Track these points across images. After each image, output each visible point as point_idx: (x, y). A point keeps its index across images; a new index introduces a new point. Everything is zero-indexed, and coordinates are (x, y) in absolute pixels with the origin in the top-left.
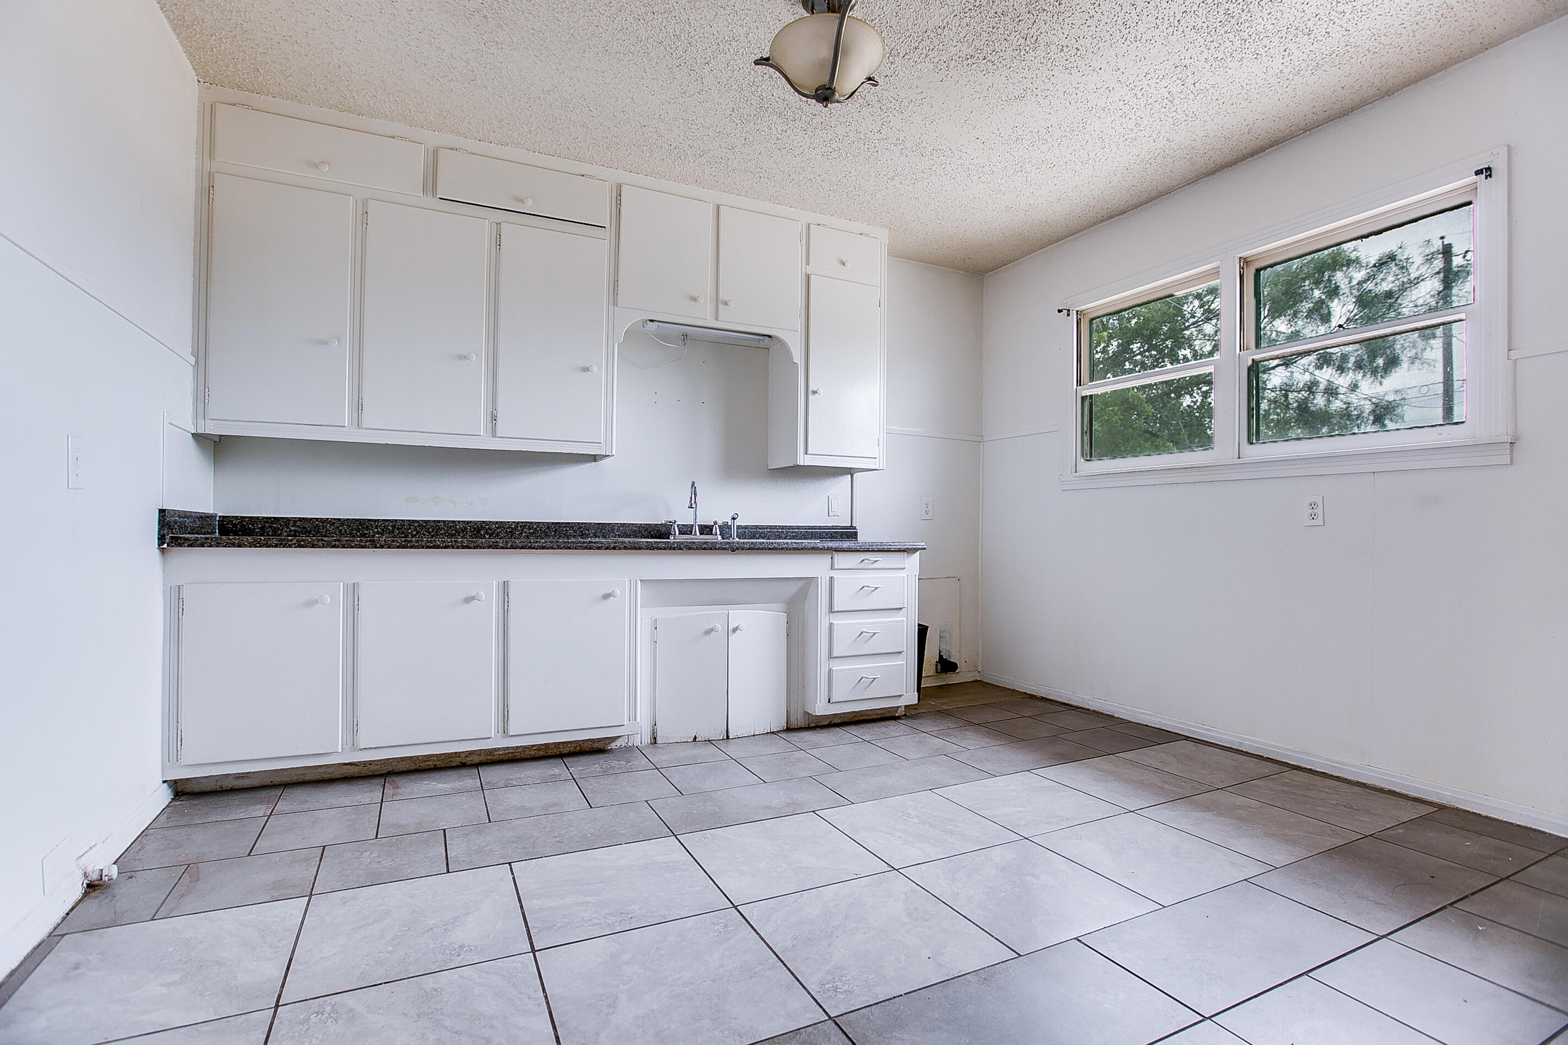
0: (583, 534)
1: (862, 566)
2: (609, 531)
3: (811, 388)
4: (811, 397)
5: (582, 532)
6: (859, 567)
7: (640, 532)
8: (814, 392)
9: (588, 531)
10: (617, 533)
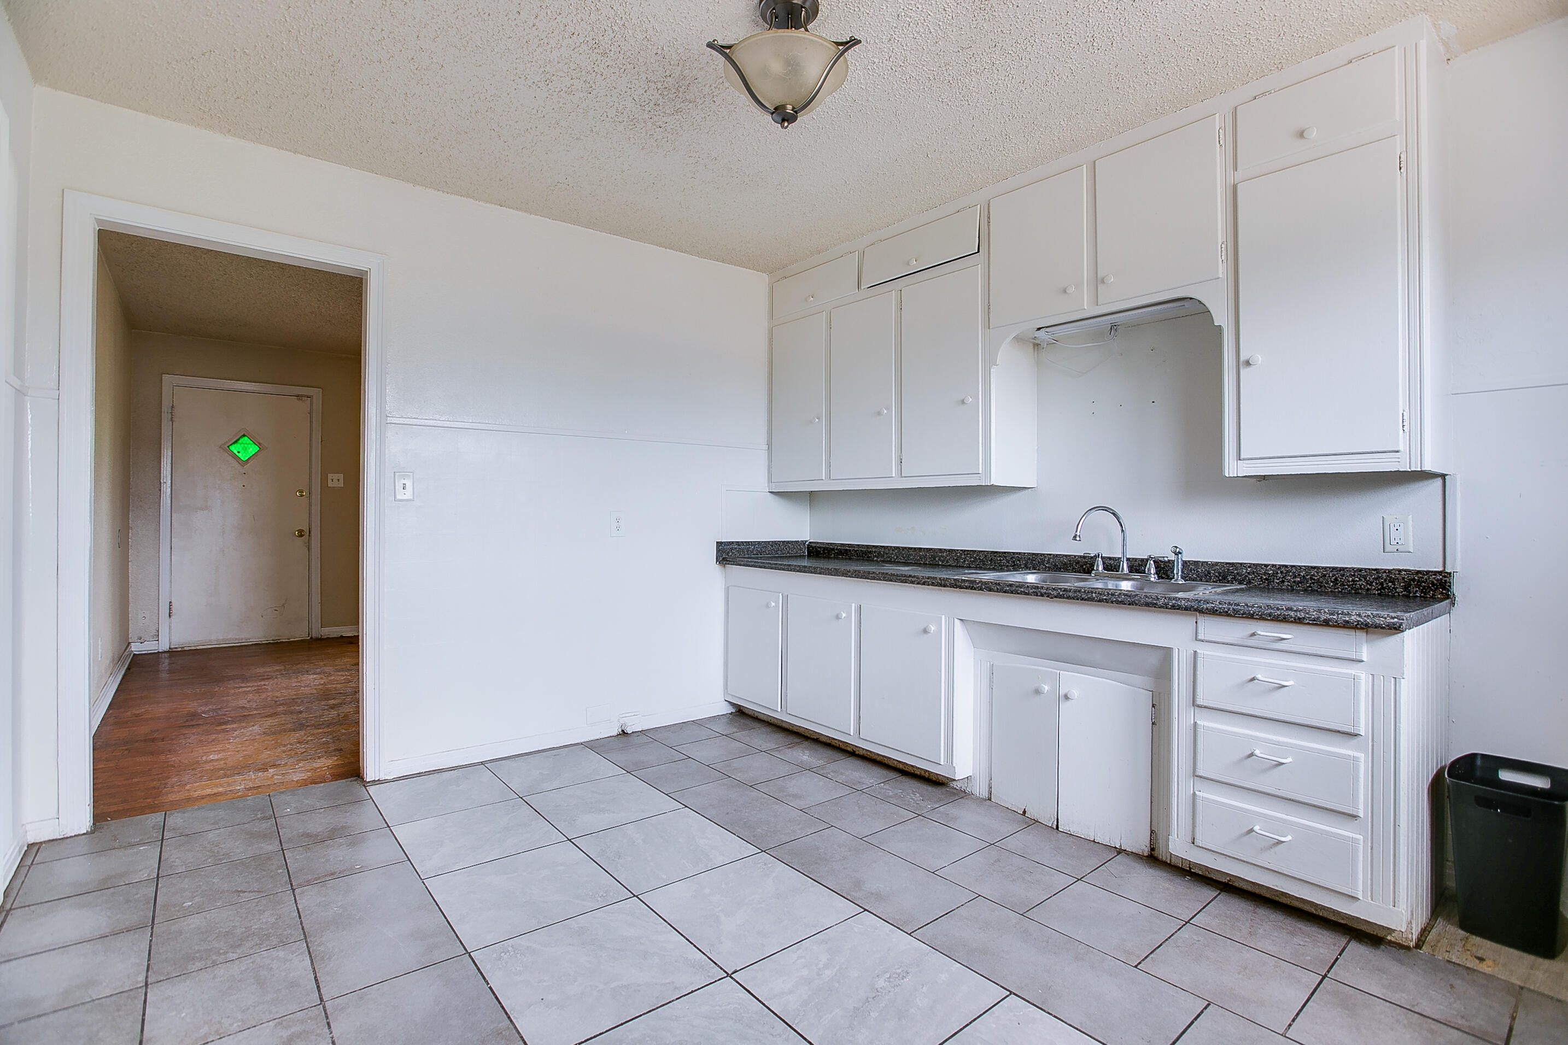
0: (1015, 565)
1: (1252, 642)
2: (1039, 562)
3: (1243, 358)
4: (1243, 372)
5: (1014, 562)
6: (1246, 644)
7: (1071, 565)
8: (1248, 363)
9: (1019, 561)
10: (1047, 565)
